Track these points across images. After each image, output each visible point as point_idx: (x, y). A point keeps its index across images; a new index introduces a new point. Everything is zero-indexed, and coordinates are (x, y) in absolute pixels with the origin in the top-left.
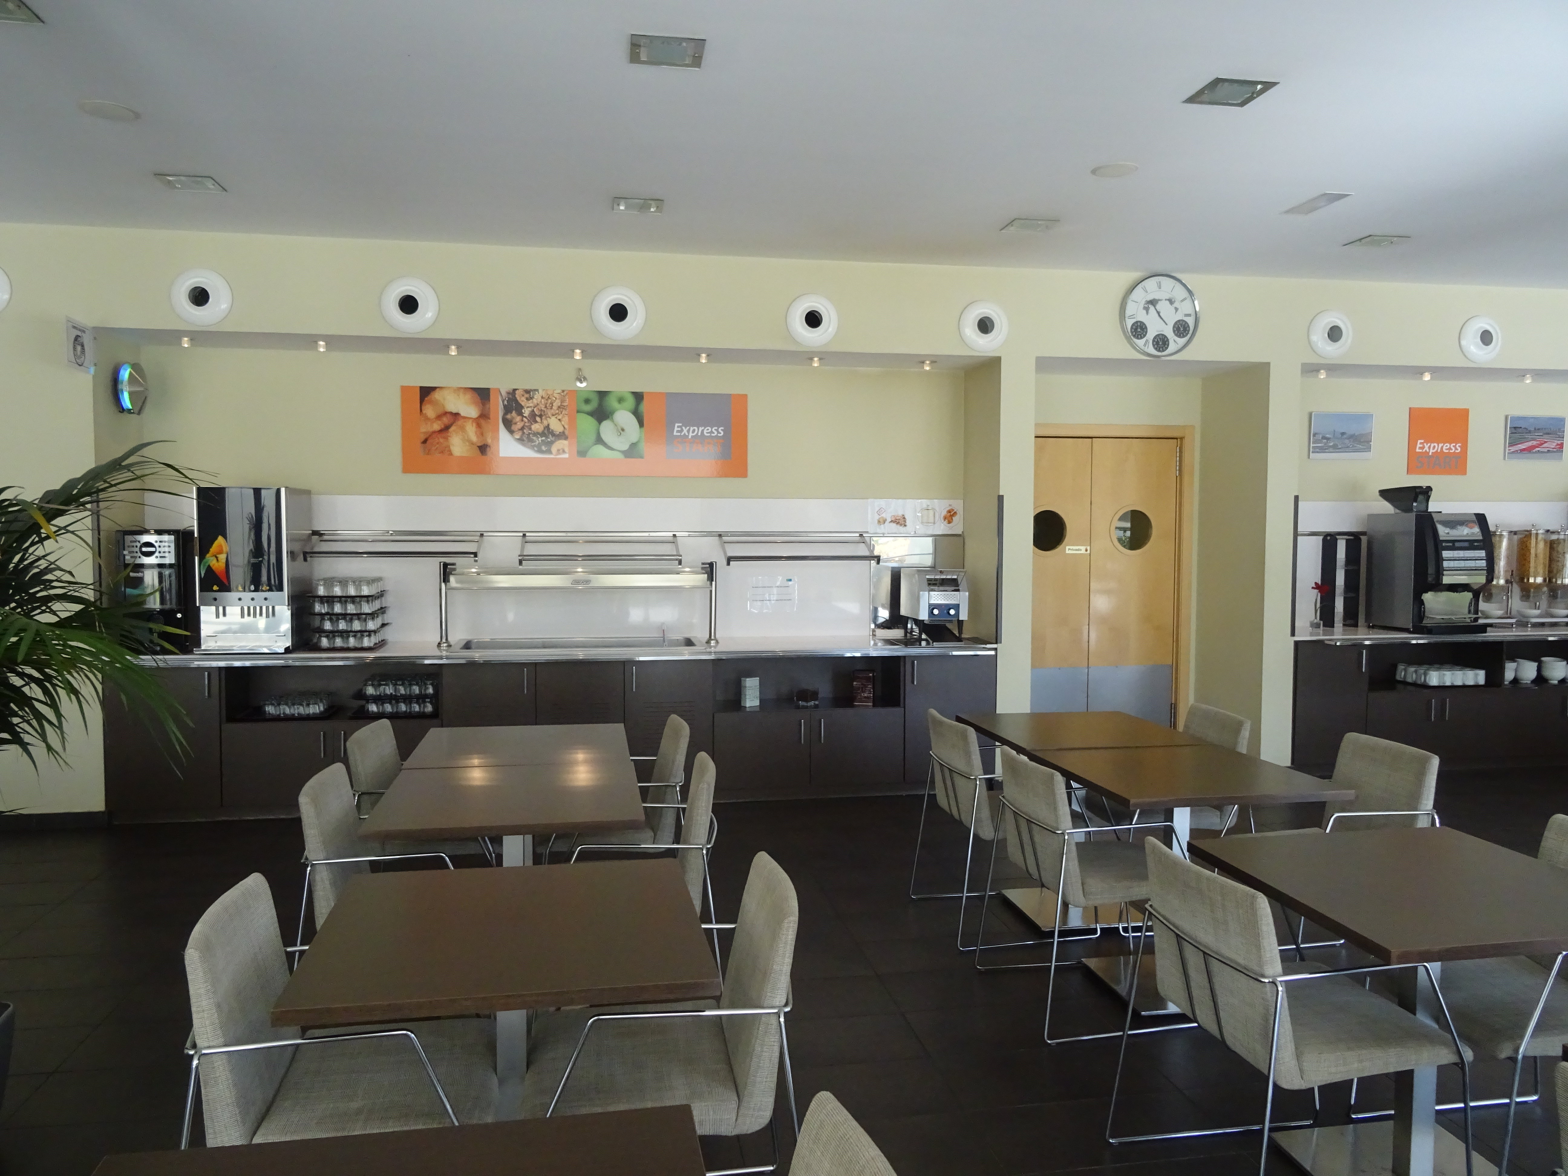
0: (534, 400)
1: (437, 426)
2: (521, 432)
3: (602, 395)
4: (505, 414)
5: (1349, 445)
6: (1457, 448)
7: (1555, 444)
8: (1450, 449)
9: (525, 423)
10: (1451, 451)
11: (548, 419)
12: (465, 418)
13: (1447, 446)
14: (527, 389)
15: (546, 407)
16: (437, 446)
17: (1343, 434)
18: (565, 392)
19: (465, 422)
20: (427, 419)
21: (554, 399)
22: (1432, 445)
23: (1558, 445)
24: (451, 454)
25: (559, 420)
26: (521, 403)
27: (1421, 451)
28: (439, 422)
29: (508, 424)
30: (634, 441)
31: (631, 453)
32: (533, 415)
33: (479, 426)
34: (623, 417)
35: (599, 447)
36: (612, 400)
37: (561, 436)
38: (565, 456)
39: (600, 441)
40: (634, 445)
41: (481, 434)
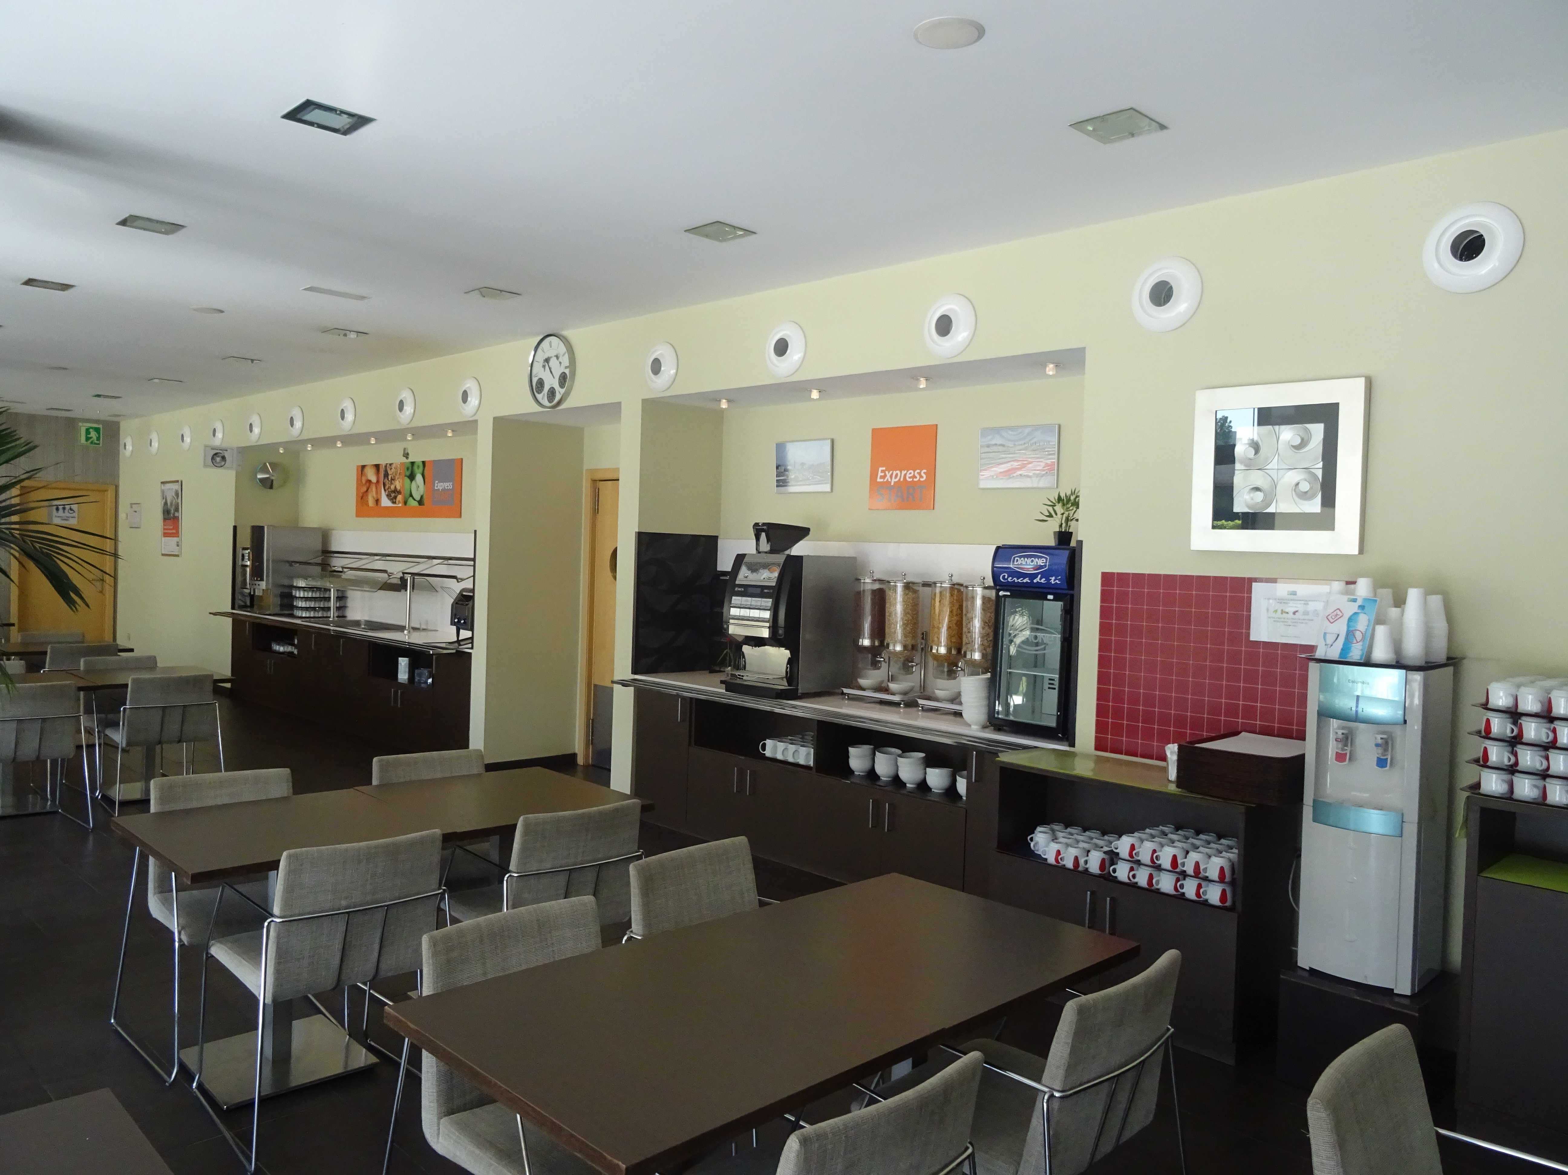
0: (393, 469)
1: (364, 491)
2: (388, 490)
3: (413, 463)
4: (384, 480)
5: (809, 477)
6: (920, 475)
7: (1043, 464)
8: (914, 477)
9: (390, 484)
10: (915, 480)
11: (396, 481)
12: (373, 483)
13: (911, 473)
14: (392, 463)
15: (396, 474)
16: (365, 501)
17: (803, 464)
18: (402, 464)
19: (373, 486)
20: (362, 485)
21: (399, 468)
22: (895, 473)
23: (1047, 465)
24: (368, 505)
25: (400, 481)
26: (389, 471)
27: (882, 480)
28: (365, 487)
29: (384, 485)
30: (422, 494)
31: (421, 502)
32: (392, 479)
33: (377, 488)
34: (419, 478)
35: (411, 498)
36: (415, 467)
37: (399, 493)
38: (400, 505)
39: (411, 495)
40: (422, 497)
41: (377, 493)
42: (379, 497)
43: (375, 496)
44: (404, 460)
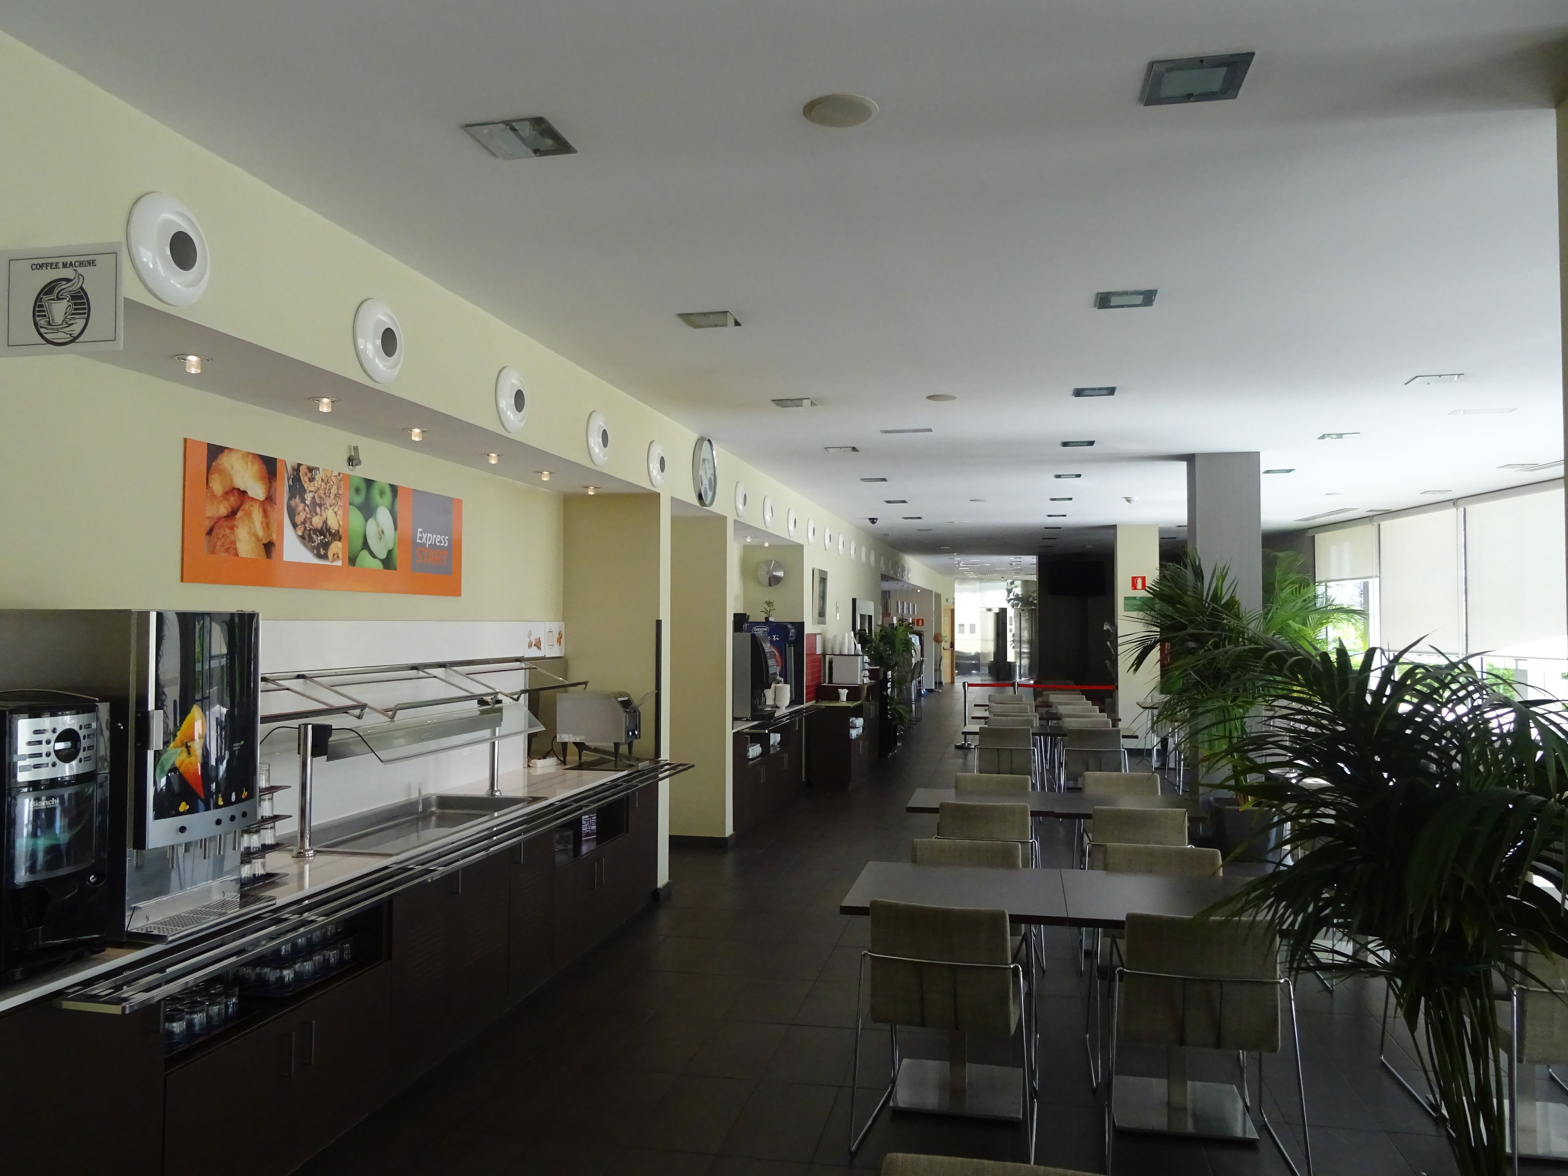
0: (316, 482)
1: (223, 510)
2: (303, 525)
3: (369, 483)
4: (290, 499)
9: (307, 513)
11: (327, 510)
12: (253, 499)
14: (310, 466)
15: (325, 494)
16: (223, 540)
18: (341, 476)
19: (252, 506)
20: (213, 496)
21: (332, 483)
24: (236, 554)
25: (335, 513)
26: (304, 483)
28: (226, 503)
29: (292, 513)
30: (390, 548)
31: (388, 562)
32: (314, 504)
33: (265, 514)
34: (383, 515)
35: (365, 553)
36: (375, 493)
37: (337, 536)
38: (339, 563)
39: (366, 546)
40: (390, 552)
41: (267, 526)
42: (274, 537)
43: (260, 533)
44: (345, 469)
